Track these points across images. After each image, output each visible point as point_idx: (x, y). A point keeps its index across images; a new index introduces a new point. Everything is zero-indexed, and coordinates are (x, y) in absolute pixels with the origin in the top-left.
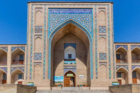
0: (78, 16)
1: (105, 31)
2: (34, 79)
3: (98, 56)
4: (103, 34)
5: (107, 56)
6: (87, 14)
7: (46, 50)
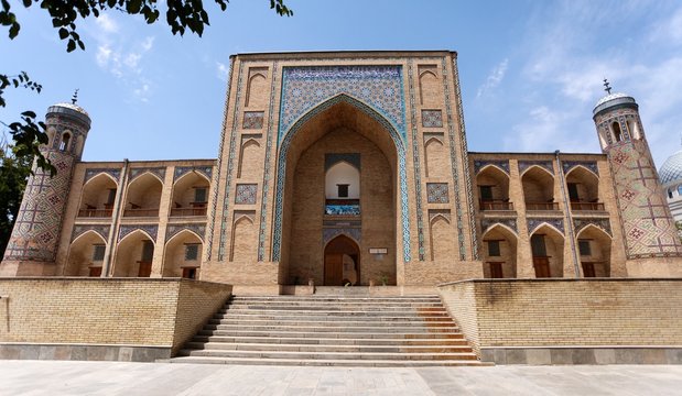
0: (362, 84)
1: (439, 123)
2: (231, 260)
3: (424, 192)
4: (436, 130)
5: (452, 193)
6: (388, 78)
7: (272, 174)
